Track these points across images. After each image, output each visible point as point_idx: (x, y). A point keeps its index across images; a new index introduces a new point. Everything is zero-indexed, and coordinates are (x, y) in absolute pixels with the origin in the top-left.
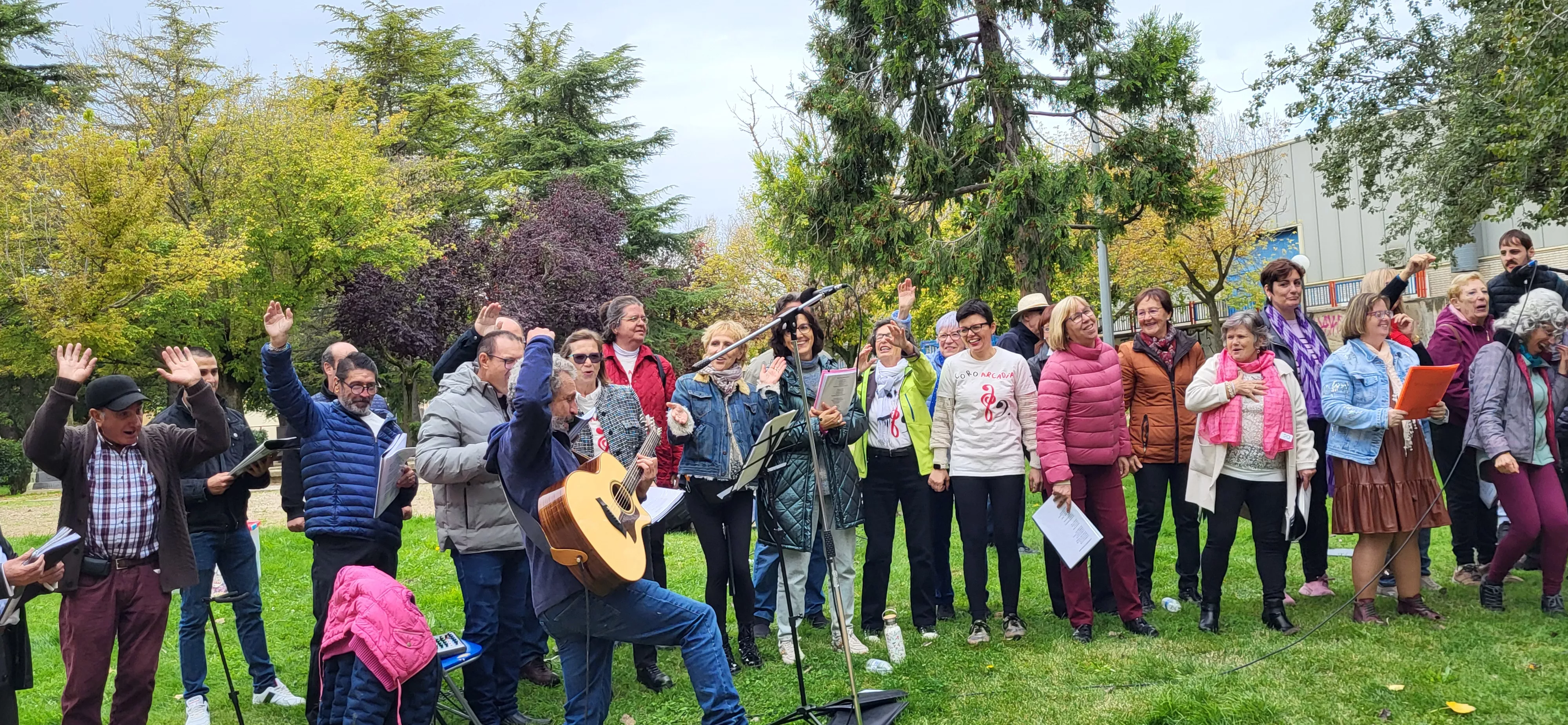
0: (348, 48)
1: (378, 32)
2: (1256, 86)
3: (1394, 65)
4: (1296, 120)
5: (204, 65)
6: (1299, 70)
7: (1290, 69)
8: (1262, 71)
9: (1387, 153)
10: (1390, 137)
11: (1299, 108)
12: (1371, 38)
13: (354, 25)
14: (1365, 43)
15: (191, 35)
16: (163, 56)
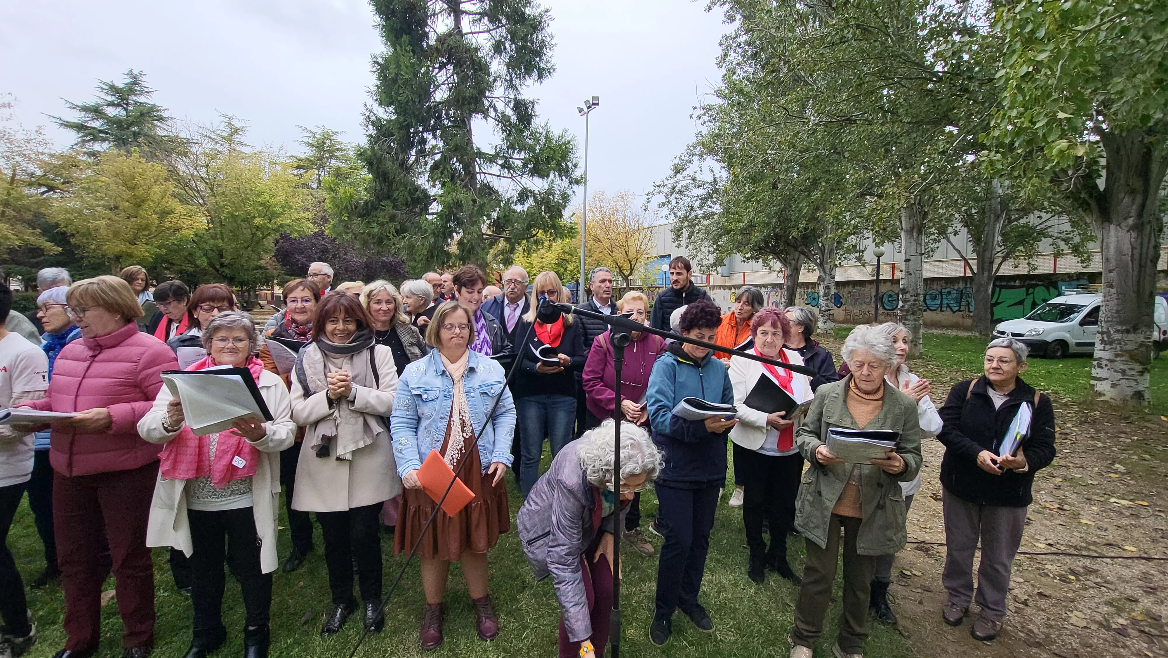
0: (308, 144)
1: (320, 139)
2: (649, 194)
3: (701, 192)
4: (661, 209)
5: (242, 144)
6: (665, 190)
7: (662, 189)
8: (651, 189)
9: (697, 227)
10: (699, 222)
11: (663, 204)
12: (694, 179)
13: (311, 135)
14: (691, 182)
15: (236, 131)
16: (224, 138)
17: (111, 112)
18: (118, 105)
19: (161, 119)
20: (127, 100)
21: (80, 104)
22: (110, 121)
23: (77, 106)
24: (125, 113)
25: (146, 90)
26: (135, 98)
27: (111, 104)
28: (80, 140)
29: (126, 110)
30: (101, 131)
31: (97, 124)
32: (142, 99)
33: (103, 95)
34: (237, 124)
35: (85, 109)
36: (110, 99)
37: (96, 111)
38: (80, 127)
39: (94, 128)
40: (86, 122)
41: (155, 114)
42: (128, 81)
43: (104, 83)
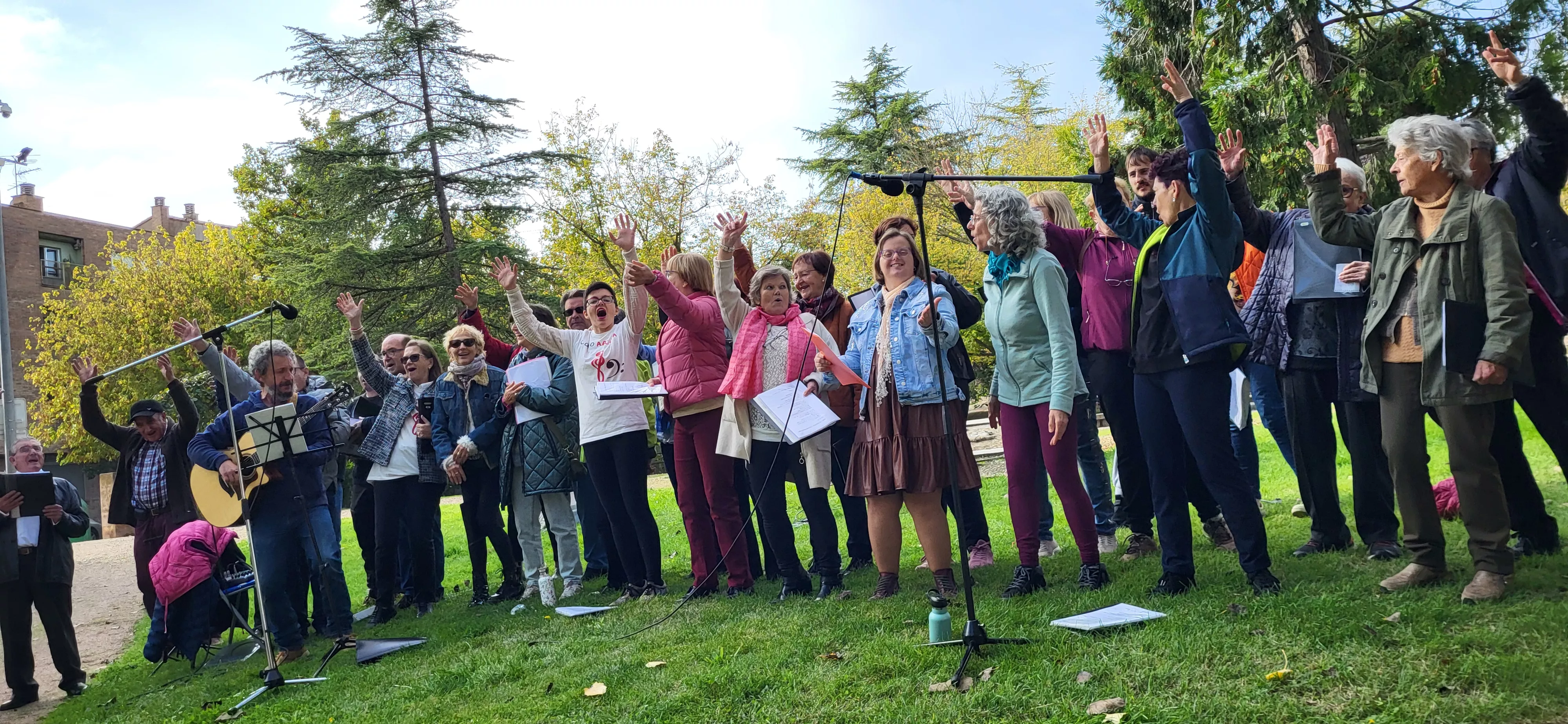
15: (1033, 90)
16: (1014, 111)
17: (857, 126)
18: (865, 112)
19: (920, 112)
20: (873, 98)
21: (818, 129)
22: (857, 142)
23: (816, 133)
24: (873, 121)
25: (896, 72)
26: (882, 92)
27: (856, 115)
28: (825, 185)
29: (875, 116)
30: (848, 162)
31: (842, 153)
32: (892, 90)
33: (844, 105)
34: (1031, 77)
35: (826, 135)
36: (853, 106)
37: (839, 132)
38: (824, 164)
39: (839, 160)
40: (829, 154)
41: (911, 107)
42: (871, 68)
43: (844, 85)
